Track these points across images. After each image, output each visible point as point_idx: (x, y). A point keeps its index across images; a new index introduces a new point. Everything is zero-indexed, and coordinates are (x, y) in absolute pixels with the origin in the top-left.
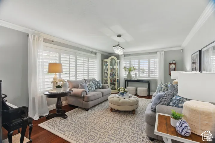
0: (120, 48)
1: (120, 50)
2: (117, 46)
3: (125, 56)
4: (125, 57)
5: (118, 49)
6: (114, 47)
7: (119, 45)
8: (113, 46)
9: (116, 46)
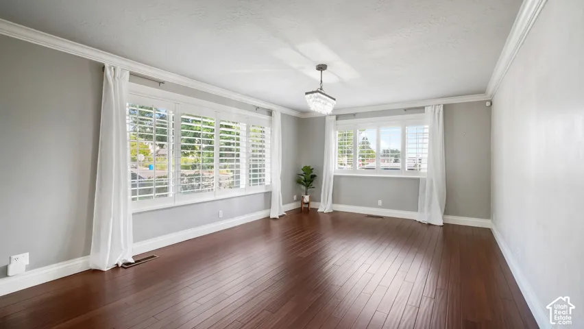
0: (324, 96)
1: (322, 101)
2: (317, 92)
3: (338, 117)
4: (339, 122)
5: (318, 99)
6: (309, 95)
7: (321, 89)
8: (307, 93)
9: (312, 92)
